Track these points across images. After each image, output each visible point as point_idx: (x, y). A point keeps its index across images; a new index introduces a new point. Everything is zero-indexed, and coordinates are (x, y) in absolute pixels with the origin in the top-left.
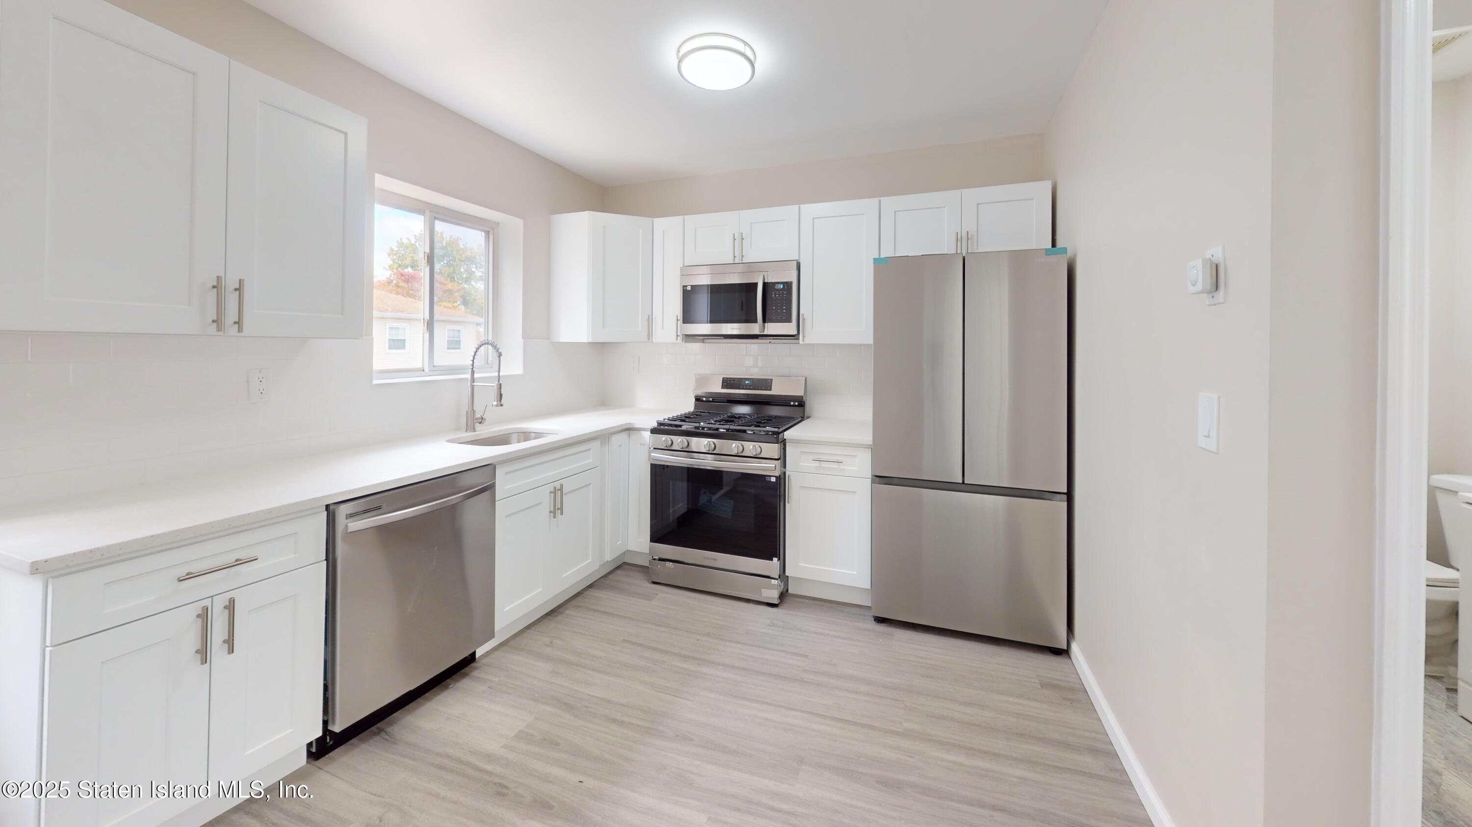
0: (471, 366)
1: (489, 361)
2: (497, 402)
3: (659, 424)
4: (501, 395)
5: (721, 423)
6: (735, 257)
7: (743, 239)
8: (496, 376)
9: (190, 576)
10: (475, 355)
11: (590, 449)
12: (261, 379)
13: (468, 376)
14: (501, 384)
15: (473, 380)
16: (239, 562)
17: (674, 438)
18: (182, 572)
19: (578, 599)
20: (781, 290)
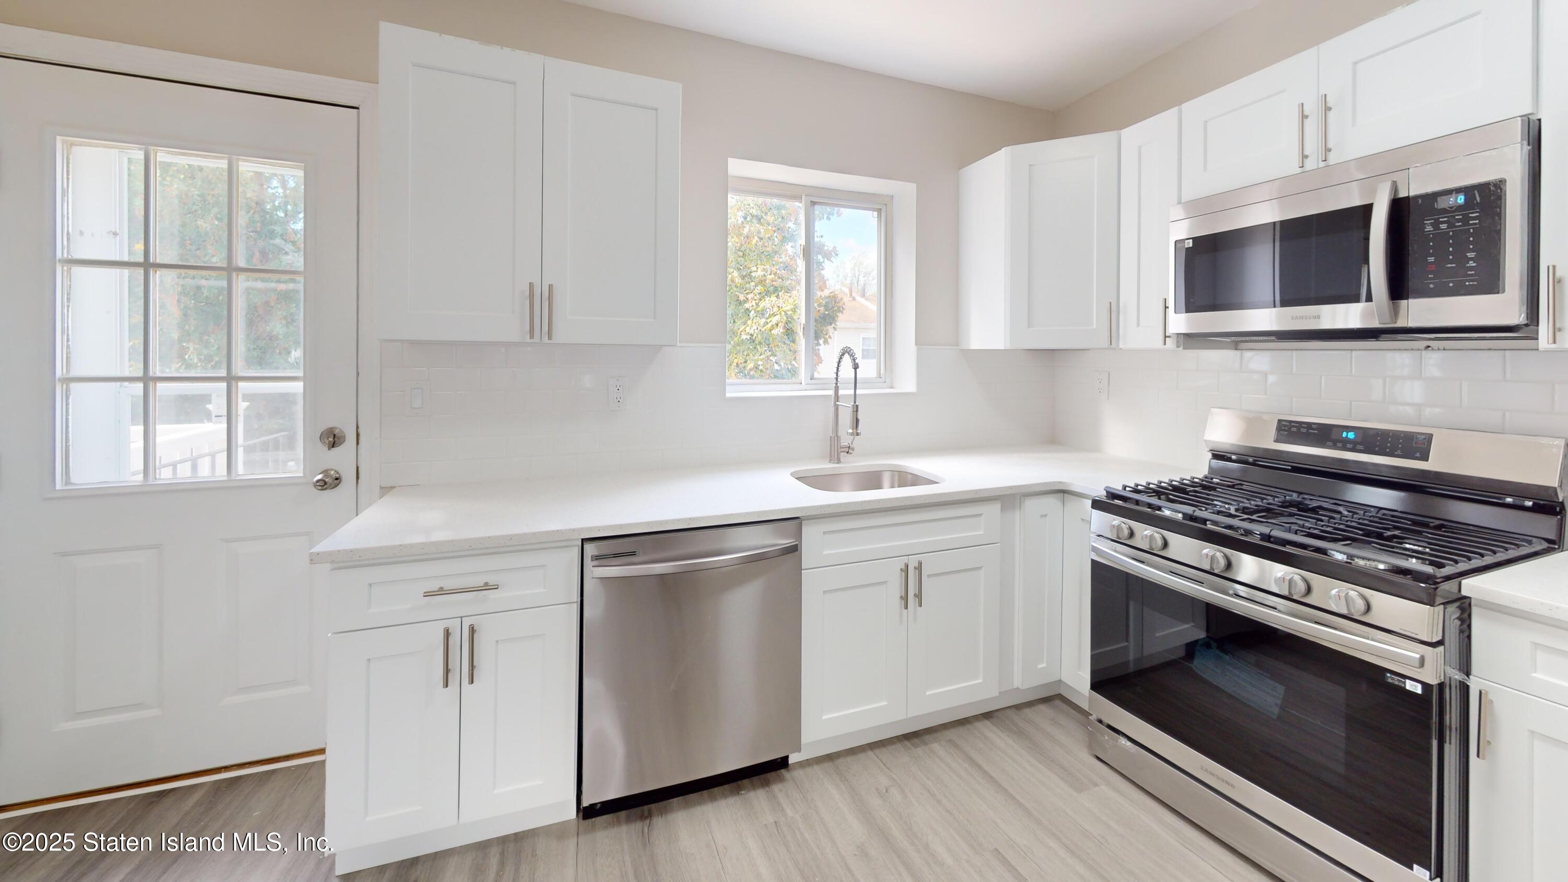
0: (835, 380)
1: (881, 375)
2: (853, 429)
3: (1110, 495)
4: (857, 421)
5: (1254, 517)
6: (1305, 157)
7: (1328, 109)
8: (851, 395)
9: (441, 592)
10: (838, 366)
11: (981, 515)
12: (618, 387)
13: (831, 392)
14: (857, 406)
15: (837, 397)
16: (487, 587)
17: (1136, 525)
18: (434, 586)
19: (961, 730)
20: (1460, 208)
